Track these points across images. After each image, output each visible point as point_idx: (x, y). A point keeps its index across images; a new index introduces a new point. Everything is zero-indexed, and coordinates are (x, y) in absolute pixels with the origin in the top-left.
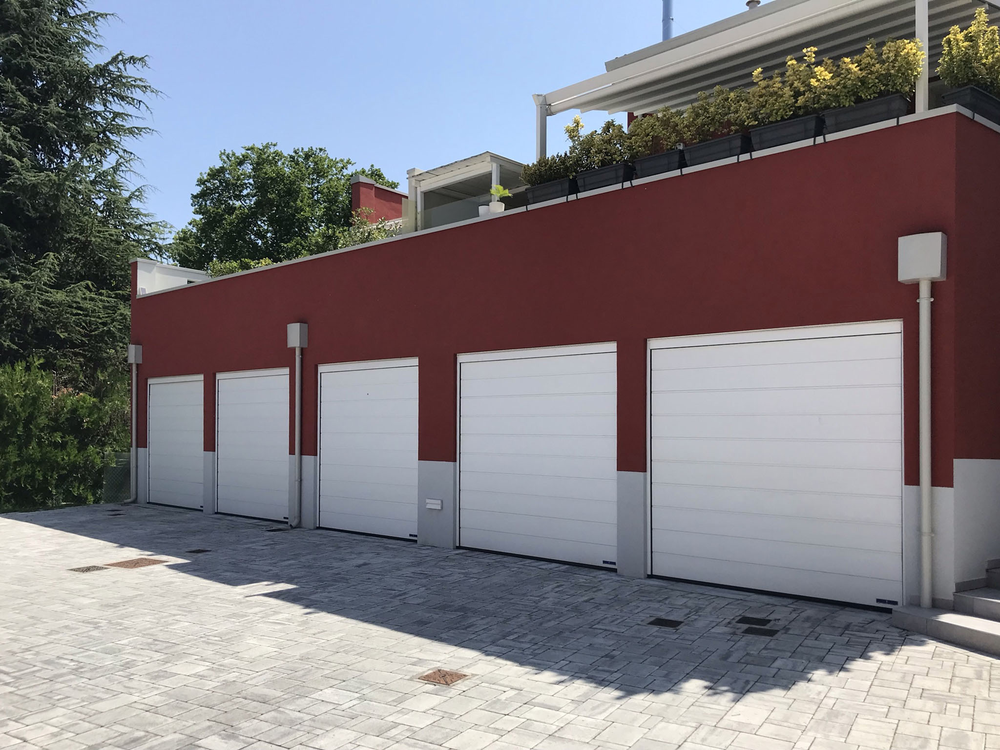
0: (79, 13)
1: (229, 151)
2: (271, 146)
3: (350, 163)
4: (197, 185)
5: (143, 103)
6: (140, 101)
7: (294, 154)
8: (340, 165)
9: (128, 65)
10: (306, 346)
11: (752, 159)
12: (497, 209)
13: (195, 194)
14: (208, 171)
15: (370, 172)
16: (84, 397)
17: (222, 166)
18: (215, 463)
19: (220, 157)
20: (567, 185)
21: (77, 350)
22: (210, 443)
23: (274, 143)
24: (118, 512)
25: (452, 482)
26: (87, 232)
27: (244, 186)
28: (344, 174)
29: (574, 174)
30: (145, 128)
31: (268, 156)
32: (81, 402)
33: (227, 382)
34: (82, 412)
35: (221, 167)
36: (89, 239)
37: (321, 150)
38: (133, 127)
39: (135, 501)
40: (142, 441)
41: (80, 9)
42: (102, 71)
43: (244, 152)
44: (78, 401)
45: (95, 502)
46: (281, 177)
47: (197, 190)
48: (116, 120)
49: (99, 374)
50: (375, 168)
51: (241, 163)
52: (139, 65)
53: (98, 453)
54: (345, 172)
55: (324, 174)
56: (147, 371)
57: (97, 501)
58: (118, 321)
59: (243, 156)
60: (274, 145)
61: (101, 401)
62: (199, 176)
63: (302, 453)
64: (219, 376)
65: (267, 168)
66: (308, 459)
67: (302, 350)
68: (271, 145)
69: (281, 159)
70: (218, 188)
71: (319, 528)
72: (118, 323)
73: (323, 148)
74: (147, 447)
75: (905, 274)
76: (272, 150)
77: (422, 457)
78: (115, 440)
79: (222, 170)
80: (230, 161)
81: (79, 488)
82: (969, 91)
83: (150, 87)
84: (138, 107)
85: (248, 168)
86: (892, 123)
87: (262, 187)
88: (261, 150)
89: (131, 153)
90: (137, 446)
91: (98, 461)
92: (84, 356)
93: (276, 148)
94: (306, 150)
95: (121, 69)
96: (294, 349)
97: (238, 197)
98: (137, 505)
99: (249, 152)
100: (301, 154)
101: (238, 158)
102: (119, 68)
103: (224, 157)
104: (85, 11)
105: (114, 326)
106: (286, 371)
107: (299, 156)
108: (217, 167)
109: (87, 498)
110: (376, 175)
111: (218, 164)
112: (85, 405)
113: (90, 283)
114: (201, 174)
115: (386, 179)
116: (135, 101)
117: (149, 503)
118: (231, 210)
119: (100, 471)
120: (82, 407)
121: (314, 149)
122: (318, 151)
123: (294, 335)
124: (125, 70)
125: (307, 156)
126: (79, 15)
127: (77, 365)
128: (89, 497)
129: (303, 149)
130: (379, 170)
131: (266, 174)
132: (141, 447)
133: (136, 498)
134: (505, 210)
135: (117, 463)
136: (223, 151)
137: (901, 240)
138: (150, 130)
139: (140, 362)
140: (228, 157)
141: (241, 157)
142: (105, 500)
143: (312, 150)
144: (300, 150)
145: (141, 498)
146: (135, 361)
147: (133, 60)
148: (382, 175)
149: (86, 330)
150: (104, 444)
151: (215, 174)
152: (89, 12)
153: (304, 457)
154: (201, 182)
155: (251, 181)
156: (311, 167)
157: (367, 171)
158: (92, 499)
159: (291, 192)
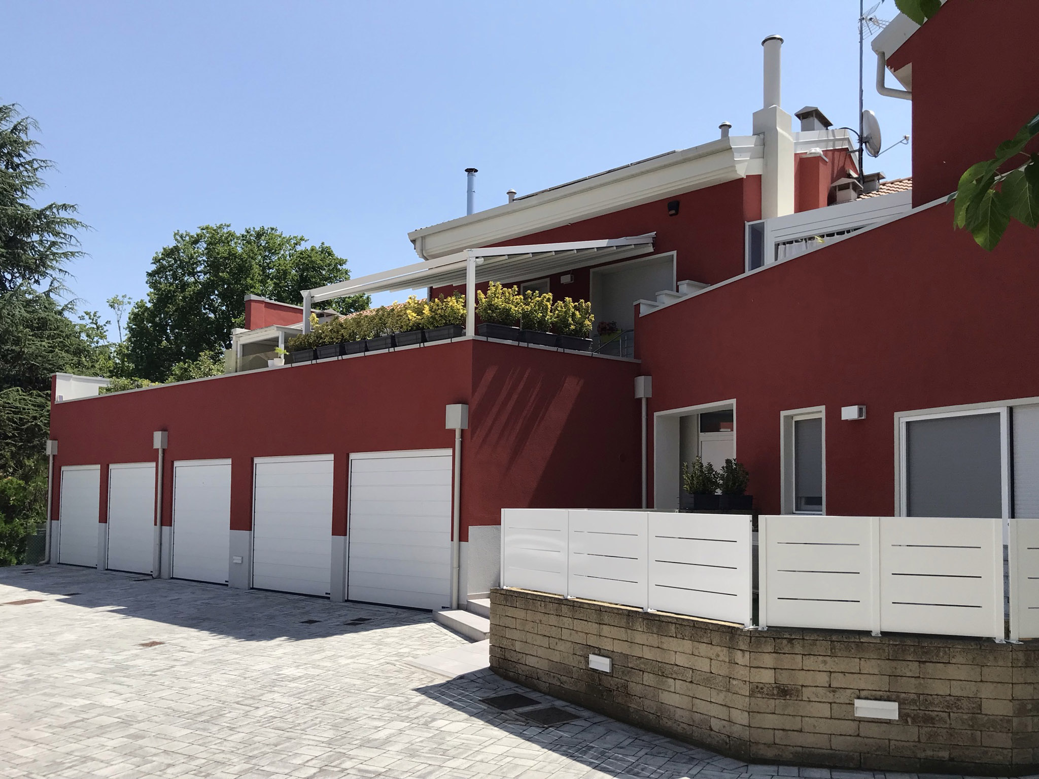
0: (23, 160)
1: (182, 232)
2: (224, 227)
3: (303, 240)
4: (153, 263)
5: (74, 237)
6: (71, 236)
7: (246, 234)
8: (293, 242)
9: (60, 211)
10: (166, 448)
11: (395, 351)
12: (278, 363)
13: (150, 272)
14: (162, 251)
15: (321, 249)
16: (12, 480)
17: (175, 245)
18: (106, 533)
19: (175, 237)
20: (312, 354)
21: (10, 441)
22: (104, 517)
23: (228, 223)
24: (30, 571)
25: (248, 544)
26: (21, 345)
27: (198, 263)
28: (297, 250)
29: (315, 347)
30: (77, 252)
31: (221, 236)
32: (9, 484)
33: (116, 470)
34: (8, 492)
35: (175, 247)
36: (23, 350)
37: (272, 229)
38: (68, 252)
39: (48, 563)
40: (56, 515)
41: (24, 158)
42: (40, 214)
43: (199, 231)
44: (6, 483)
45: (17, 564)
46: (232, 255)
47: (154, 267)
48: (52, 249)
49: (26, 461)
50: (325, 245)
51: (196, 242)
52: (70, 211)
53: (22, 525)
54: (299, 248)
55: (276, 250)
56: (61, 460)
57: (19, 563)
58: (45, 417)
59: (198, 235)
60: (228, 226)
61: (26, 483)
62: (155, 255)
63: (162, 525)
64: (111, 466)
65: (220, 248)
66: (166, 529)
67: (164, 450)
68: (225, 225)
69: (234, 239)
70: (171, 266)
71: (173, 578)
72: (45, 418)
73: (275, 227)
74: (59, 520)
75: (449, 425)
76: (225, 231)
77: (231, 529)
78: (38, 513)
79: (176, 249)
80: (184, 241)
81: (4, 553)
82: (485, 326)
83: (81, 223)
84: (69, 241)
85: (202, 246)
86: (448, 341)
87: (214, 266)
88: (214, 230)
89: (66, 272)
90: (52, 519)
91: (22, 531)
92: (15, 446)
93: (229, 229)
94: (258, 229)
95: (55, 213)
96: (158, 450)
97: (192, 274)
98: (49, 565)
99: (204, 231)
100: (254, 233)
101: (192, 237)
102: (53, 212)
103: (179, 238)
104: (29, 158)
105: (41, 421)
106: (154, 464)
107: (251, 235)
108: (171, 247)
109: (11, 561)
110: (327, 252)
111: (172, 244)
112: (12, 487)
113: (19, 388)
114: (157, 253)
115: (336, 256)
116: (67, 236)
117: (59, 563)
118: (184, 286)
119: (23, 540)
120: (10, 489)
121: (266, 229)
122: (270, 230)
123: (158, 440)
124: (58, 213)
125: (259, 235)
126: (23, 163)
127: (8, 454)
128: (12, 560)
129: (254, 228)
130: (329, 248)
131: (218, 254)
132: (55, 520)
133: (49, 560)
134: (285, 364)
135: (38, 532)
136: (176, 232)
137: (448, 407)
138: (82, 253)
139: (56, 453)
140: (181, 237)
141: (195, 236)
142: (27, 563)
143: (263, 229)
144: (252, 229)
145: (53, 561)
146: (52, 452)
147: (64, 207)
148: (332, 252)
149: (17, 424)
150: (27, 517)
151: (169, 253)
152: (33, 160)
153: (163, 527)
154: (156, 261)
155: (204, 258)
156: (263, 245)
157: (317, 248)
158: (15, 562)
159: (243, 270)
